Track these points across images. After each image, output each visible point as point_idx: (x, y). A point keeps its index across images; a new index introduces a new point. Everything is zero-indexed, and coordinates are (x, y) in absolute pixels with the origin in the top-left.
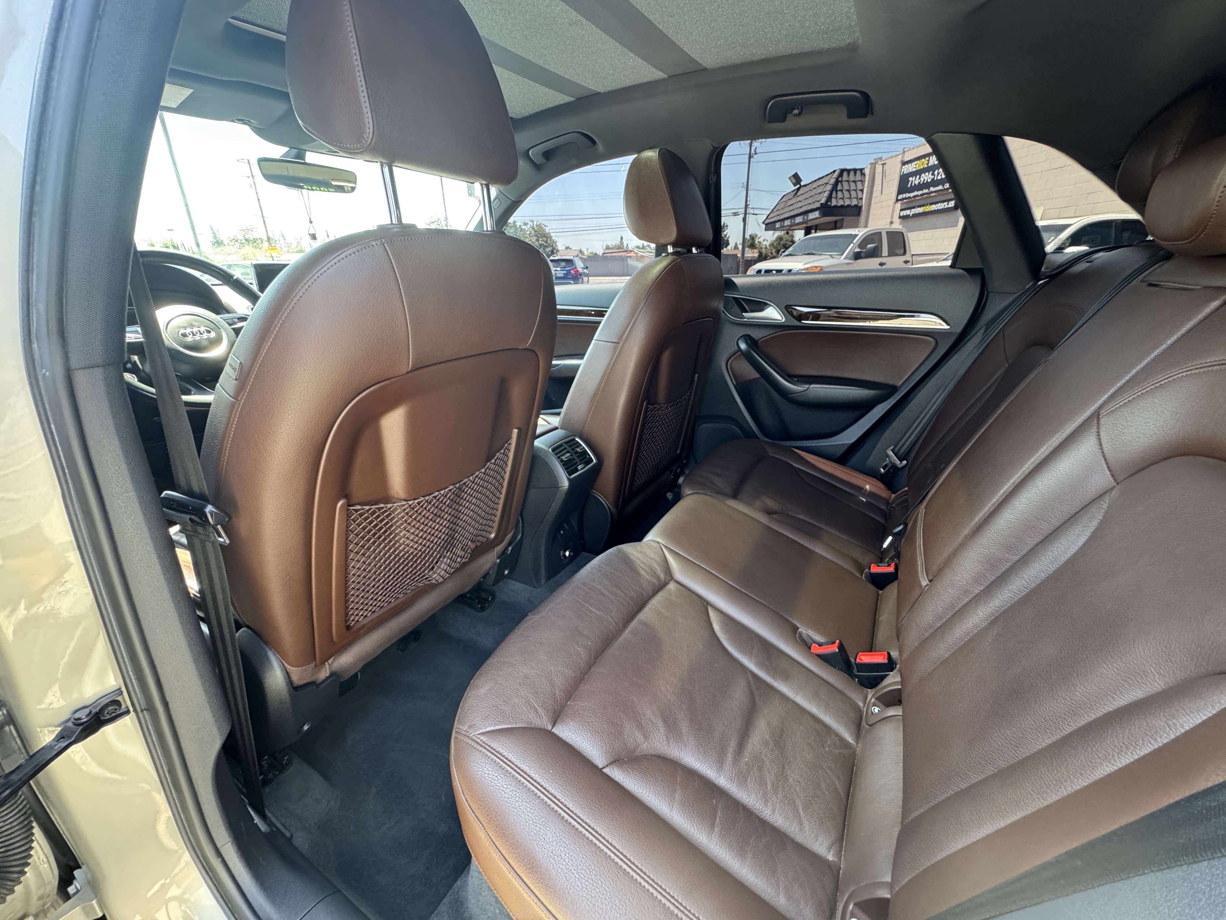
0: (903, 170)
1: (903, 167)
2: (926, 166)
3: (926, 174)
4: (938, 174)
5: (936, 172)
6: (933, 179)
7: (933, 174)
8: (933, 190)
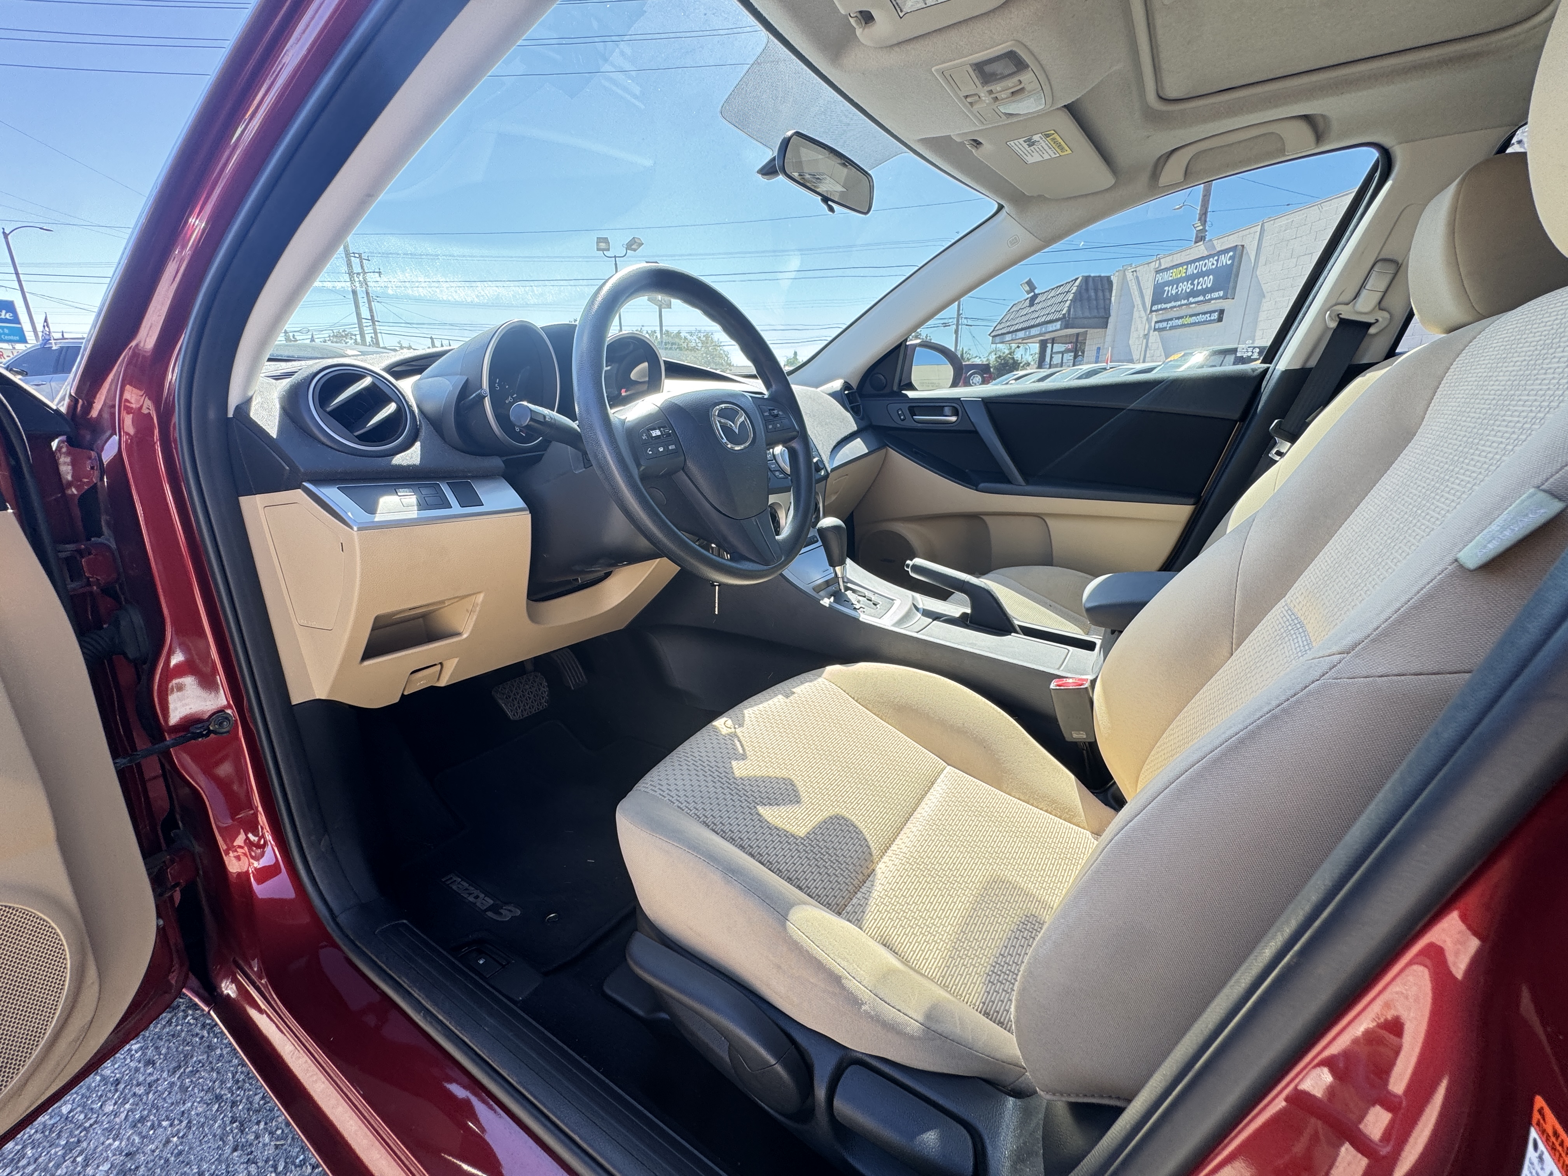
0: (1157, 279)
1: (1158, 275)
2: (1184, 275)
3: (1185, 283)
4: (1198, 283)
5: (1196, 282)
6: (1192, 289)
7: (1192, 284)
8: (1193, 301)
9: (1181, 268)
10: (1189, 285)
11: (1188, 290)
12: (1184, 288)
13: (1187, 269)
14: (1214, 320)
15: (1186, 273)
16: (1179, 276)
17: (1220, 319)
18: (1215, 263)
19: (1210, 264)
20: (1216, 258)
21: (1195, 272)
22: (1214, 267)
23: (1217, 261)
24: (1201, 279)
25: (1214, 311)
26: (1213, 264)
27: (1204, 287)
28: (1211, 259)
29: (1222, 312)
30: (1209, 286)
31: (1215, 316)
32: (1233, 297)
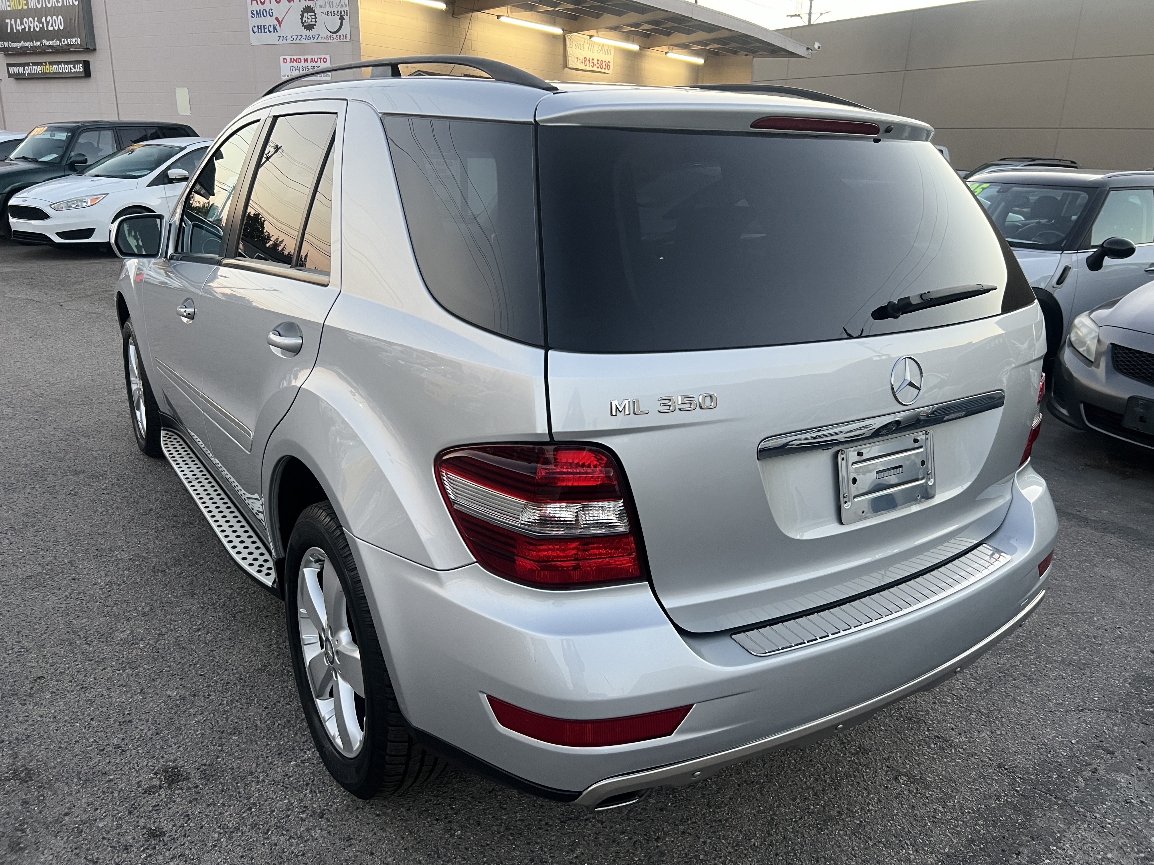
2: (25, 7)
3: (30, 19)
5: (43, 20)
6: (42, 29)
7: (40, 22)
8: (47, 43)
10: (36, 23)
11: (37, 30)
12: (32, 26)
14: (81, 74)
15: (27, 5)
16: (20, 8)
17: (87, 73)
19: (55, 1)
21: (39, 7)
22: (60, 5)
24: (49, 18)
25: (78, 62)
26: (58, 2)
27: (56, 28)
29: (86, 65)
30: (62, 28)
31: (80, 68)
32: (95, 50)
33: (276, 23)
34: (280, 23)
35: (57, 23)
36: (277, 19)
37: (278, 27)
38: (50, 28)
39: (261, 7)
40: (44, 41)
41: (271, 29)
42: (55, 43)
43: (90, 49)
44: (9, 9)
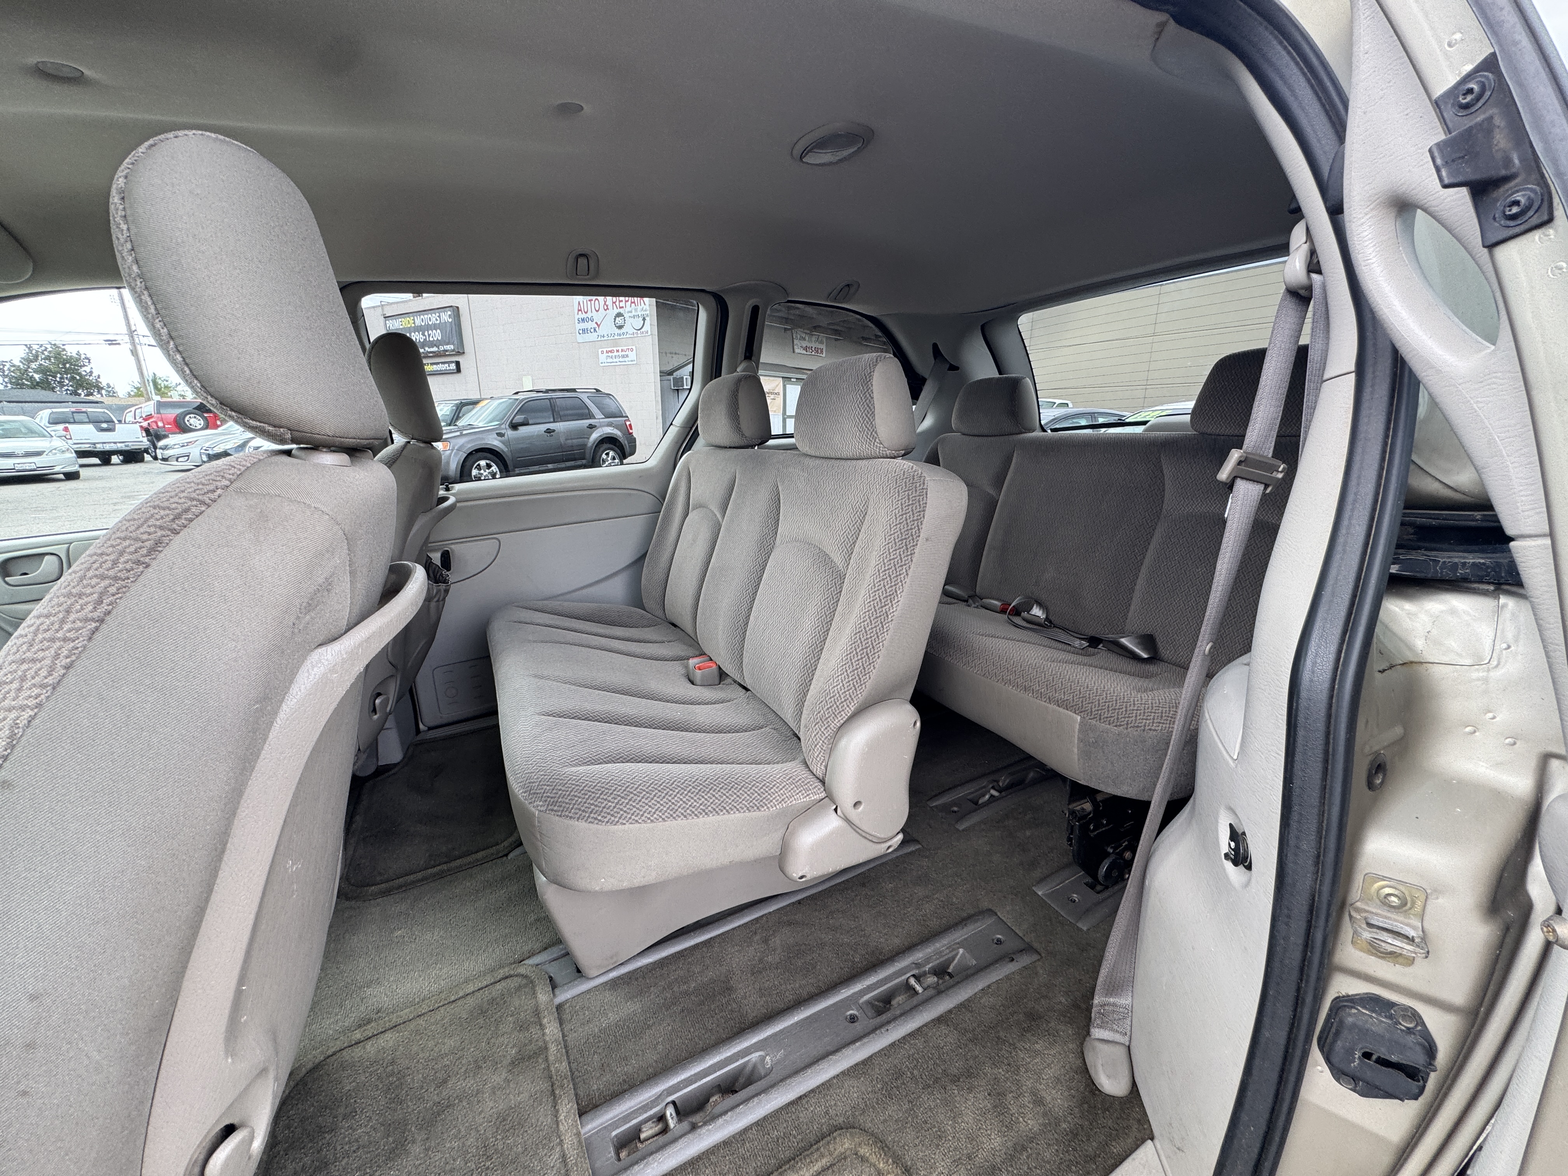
0: (388, 326)
1: (387, 322)
2: (413, 325)
3: (417, 333)
4: (429, 335)
5: (426, 333)
6: (425, 340)
7: (423, 335)
8: (429, 350)
9: (408, 319)
10: (421, 336)
11: (422, 340)
12: (418, 338)
13: (414, 320)
14: (453, 370)
15: (414, 323)
16: (409, 326)
17: (459, 370)
18: (438, 319)
19: (434, 319)
20: (438, 314)
21: (423, 324)
22: (438, 322)
23: (439, 317)
24: (430, 332)
25: (452, 362)
26: (437, 320)
27: (436, 339)
28: (434, 315)
29: (458, 364)
30: (440, 338)
31: (453, 366)
32: (464, 353)
33: (596, 326)
34: (599, 326)
35: (436, 335)
36: (596, 323)
37: (597, 329)
38: (431, 339)
39: (585, 316)
40: (427, 349)
41: (592, 330)
42: (435, 349)
43: (461, 353)
44: (401, 327)
